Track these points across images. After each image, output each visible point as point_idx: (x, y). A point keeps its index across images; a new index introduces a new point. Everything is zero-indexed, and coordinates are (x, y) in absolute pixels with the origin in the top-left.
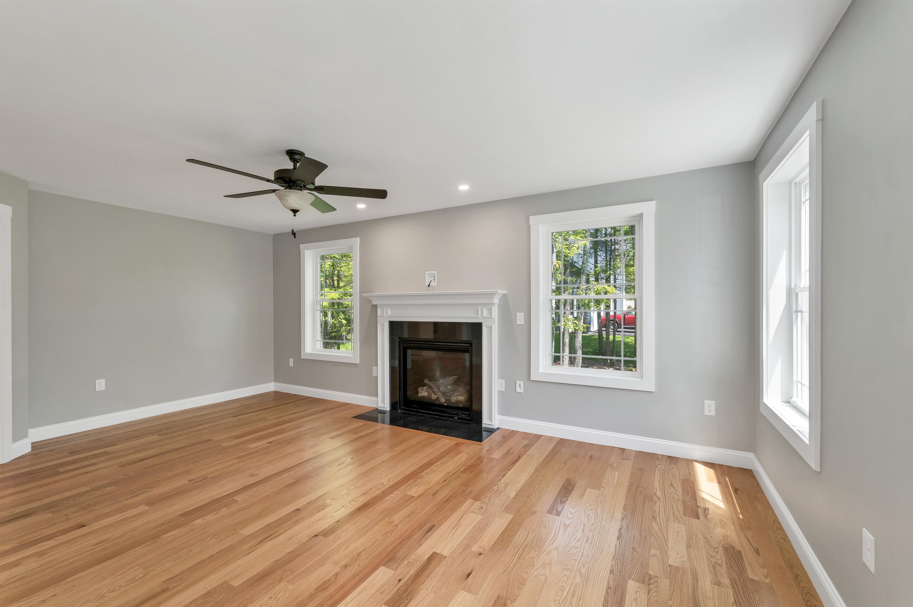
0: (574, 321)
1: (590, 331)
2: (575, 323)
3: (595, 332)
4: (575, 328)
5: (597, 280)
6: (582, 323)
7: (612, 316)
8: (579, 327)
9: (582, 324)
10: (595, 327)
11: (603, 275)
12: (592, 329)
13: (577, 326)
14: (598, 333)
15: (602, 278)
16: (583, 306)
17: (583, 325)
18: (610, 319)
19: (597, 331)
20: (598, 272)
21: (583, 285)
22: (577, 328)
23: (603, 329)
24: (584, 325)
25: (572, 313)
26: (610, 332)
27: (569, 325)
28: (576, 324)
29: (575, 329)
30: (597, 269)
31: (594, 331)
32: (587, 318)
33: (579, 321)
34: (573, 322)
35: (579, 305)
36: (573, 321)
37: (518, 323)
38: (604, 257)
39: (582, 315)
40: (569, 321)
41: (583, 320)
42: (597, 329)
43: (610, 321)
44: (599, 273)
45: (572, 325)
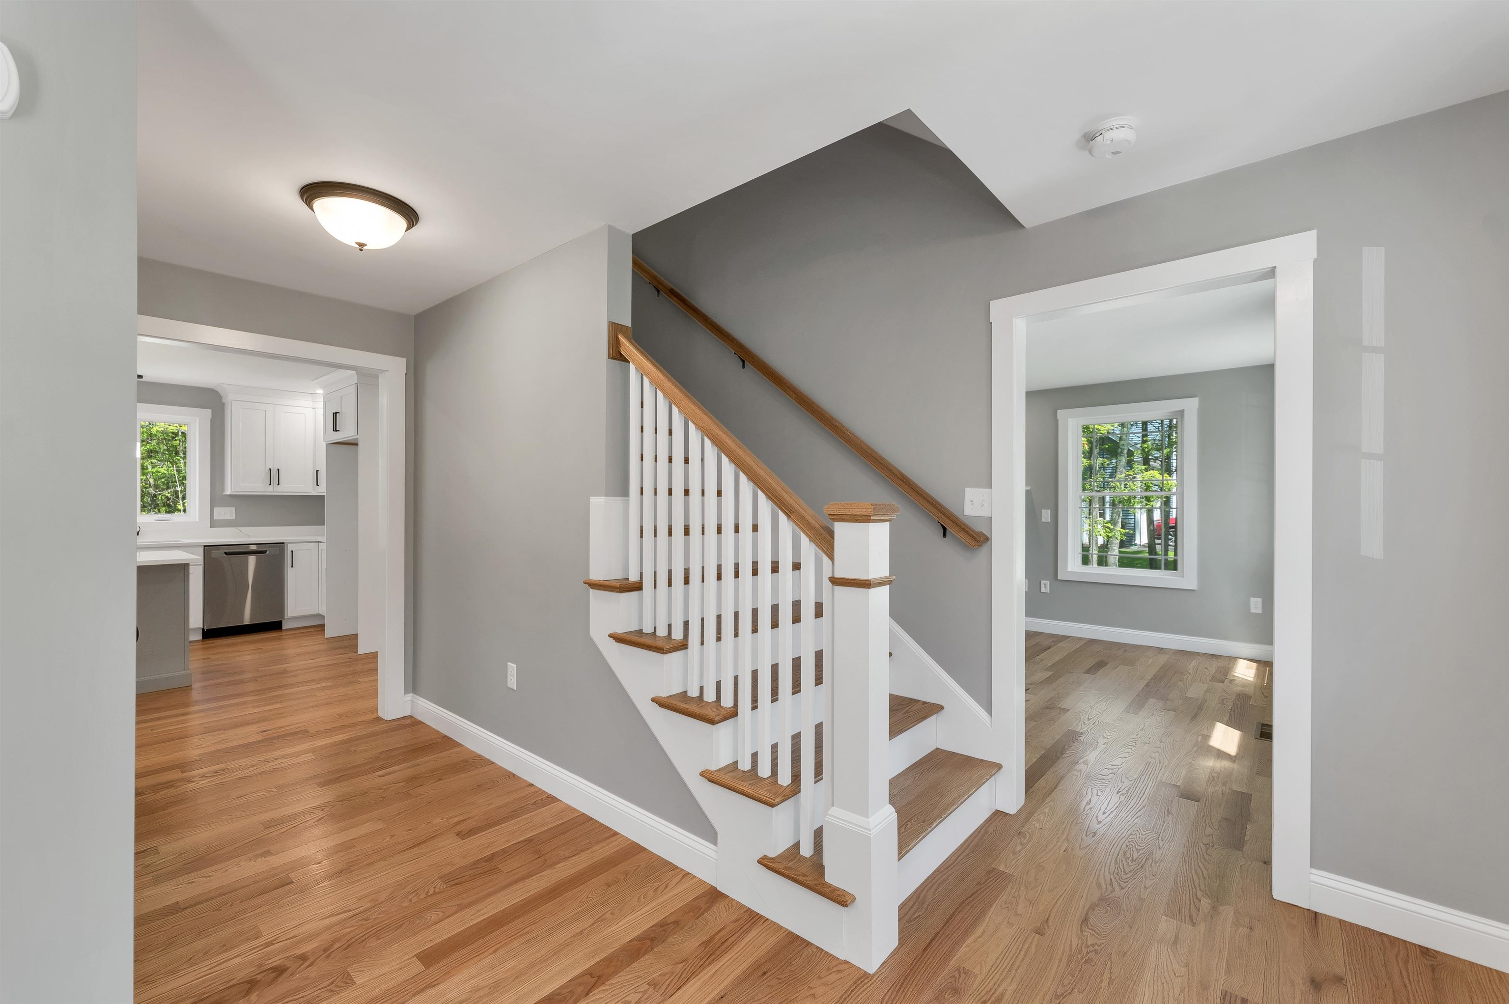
0: (1107, 525)
1: (1133, 543)
2: (1108, 528)
3: (1143, 546)
4: (1108, 534)
5: (1146, 461)
6: (1119, 527)
7: (1173, 519)
8: (1114, 534)
9: (1120, 529)
10: (1142, 538)
11: (1157, 454)
12: (1137, 542)
13: (1111, 532)
14: (1147, 548)
15: (1156, 459)
16: (1120, 502)
17: (1119, 531)
18: (1170, 525)
19: (1147, 545)
20: (1146, 450)
21: (1121, 473)
22: (1110, 535)
23: (1157, 541)
24: (1122, 530)
25: (1102, 515)
26: (1169, 547)
27: (1099, 530)
28: (1110, 529)
29: (1108, 536)
30: (1145, 446)
31: (1142, 544)
32: (1128, 522)
33: (1115, 524)
34: (1103, 526)
35: (1115, 501)
36: (1105, 524)
37: (1043, 520)
38: (1159, 424)
39: (1119, 516)
40: (1097, 524)
41: (1120, 524)
42: (1147, 541)
43: (1170, 529)
44: (1148, 451)
45: (1103, 529)
